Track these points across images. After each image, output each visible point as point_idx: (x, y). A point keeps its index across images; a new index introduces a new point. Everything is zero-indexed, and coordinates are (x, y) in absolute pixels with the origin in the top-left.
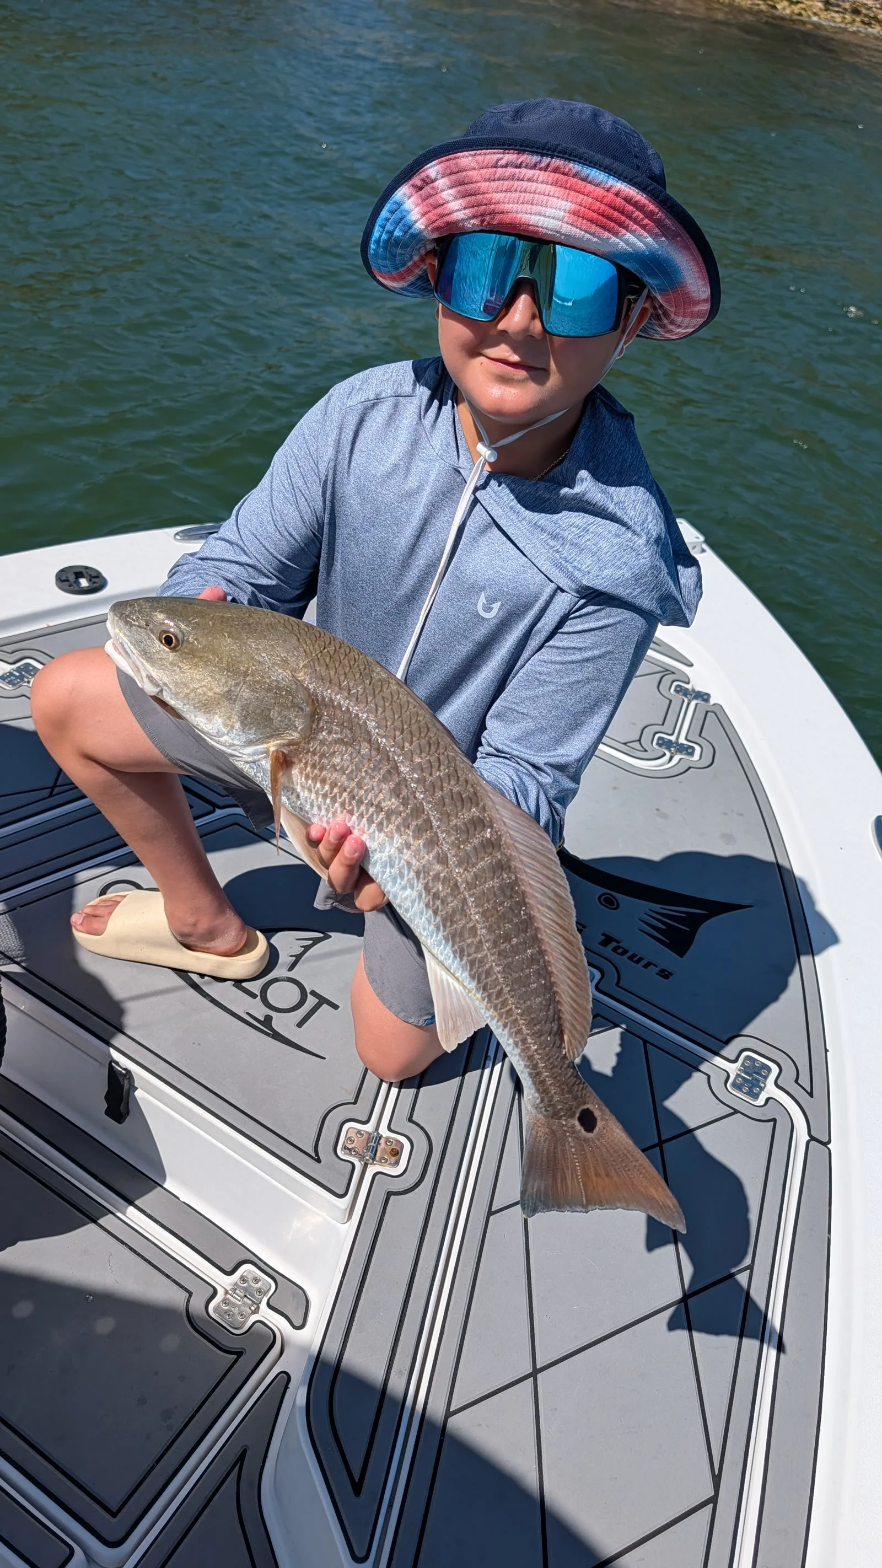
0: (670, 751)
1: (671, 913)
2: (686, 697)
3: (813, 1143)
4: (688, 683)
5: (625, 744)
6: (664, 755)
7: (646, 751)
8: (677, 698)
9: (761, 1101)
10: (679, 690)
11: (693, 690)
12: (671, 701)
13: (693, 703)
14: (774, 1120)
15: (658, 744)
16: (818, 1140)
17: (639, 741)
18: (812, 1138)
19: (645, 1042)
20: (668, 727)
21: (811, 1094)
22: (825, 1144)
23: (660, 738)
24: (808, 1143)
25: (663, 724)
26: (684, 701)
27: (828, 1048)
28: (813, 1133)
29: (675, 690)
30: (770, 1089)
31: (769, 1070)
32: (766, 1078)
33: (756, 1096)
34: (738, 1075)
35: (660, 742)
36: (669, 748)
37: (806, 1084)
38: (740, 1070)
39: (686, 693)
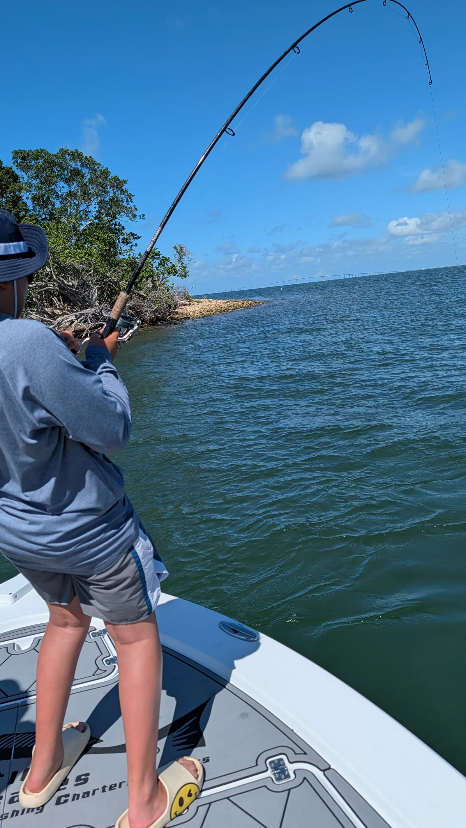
0: (116, 663)
1: (183, 731)
2: (101, 636)
3: (326, 772)
4: (96, 629)
5: (94, 675)
6: (115, 666)
7: (106, 671)
8: (97, 639)
9: (292, 776)
10: (94, 635)
11: (101, 631)
12: (96, 642)
13: (106, 636)
14: (305, 778)
15: (108, 664)
16: (326, 769)
17: (98, 669)
18: (324, 771)
19: (228, 798)
20: (105, 654)
21: (305, 754)
22: (329, 768)
23: (106, 661)
24: (325, 775)
25: (102, 654)
26: (101, 638)
27: (292, 729)
28: (322, 769)
29: (93, 636)
30: (291, 768)
31: (281, 759)
32: (284, 764)
33: (288, 776)
34: (275, 774)
35: (108, 662)
36: (114, 662)
37: (298, 751)
38: (273, 771)
39: (99, 634)
